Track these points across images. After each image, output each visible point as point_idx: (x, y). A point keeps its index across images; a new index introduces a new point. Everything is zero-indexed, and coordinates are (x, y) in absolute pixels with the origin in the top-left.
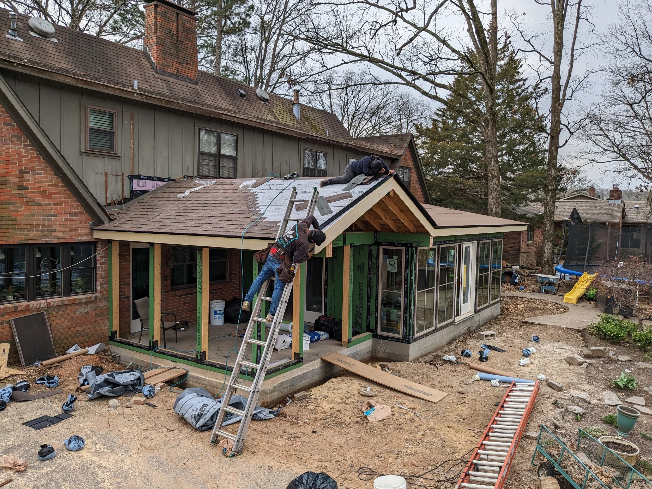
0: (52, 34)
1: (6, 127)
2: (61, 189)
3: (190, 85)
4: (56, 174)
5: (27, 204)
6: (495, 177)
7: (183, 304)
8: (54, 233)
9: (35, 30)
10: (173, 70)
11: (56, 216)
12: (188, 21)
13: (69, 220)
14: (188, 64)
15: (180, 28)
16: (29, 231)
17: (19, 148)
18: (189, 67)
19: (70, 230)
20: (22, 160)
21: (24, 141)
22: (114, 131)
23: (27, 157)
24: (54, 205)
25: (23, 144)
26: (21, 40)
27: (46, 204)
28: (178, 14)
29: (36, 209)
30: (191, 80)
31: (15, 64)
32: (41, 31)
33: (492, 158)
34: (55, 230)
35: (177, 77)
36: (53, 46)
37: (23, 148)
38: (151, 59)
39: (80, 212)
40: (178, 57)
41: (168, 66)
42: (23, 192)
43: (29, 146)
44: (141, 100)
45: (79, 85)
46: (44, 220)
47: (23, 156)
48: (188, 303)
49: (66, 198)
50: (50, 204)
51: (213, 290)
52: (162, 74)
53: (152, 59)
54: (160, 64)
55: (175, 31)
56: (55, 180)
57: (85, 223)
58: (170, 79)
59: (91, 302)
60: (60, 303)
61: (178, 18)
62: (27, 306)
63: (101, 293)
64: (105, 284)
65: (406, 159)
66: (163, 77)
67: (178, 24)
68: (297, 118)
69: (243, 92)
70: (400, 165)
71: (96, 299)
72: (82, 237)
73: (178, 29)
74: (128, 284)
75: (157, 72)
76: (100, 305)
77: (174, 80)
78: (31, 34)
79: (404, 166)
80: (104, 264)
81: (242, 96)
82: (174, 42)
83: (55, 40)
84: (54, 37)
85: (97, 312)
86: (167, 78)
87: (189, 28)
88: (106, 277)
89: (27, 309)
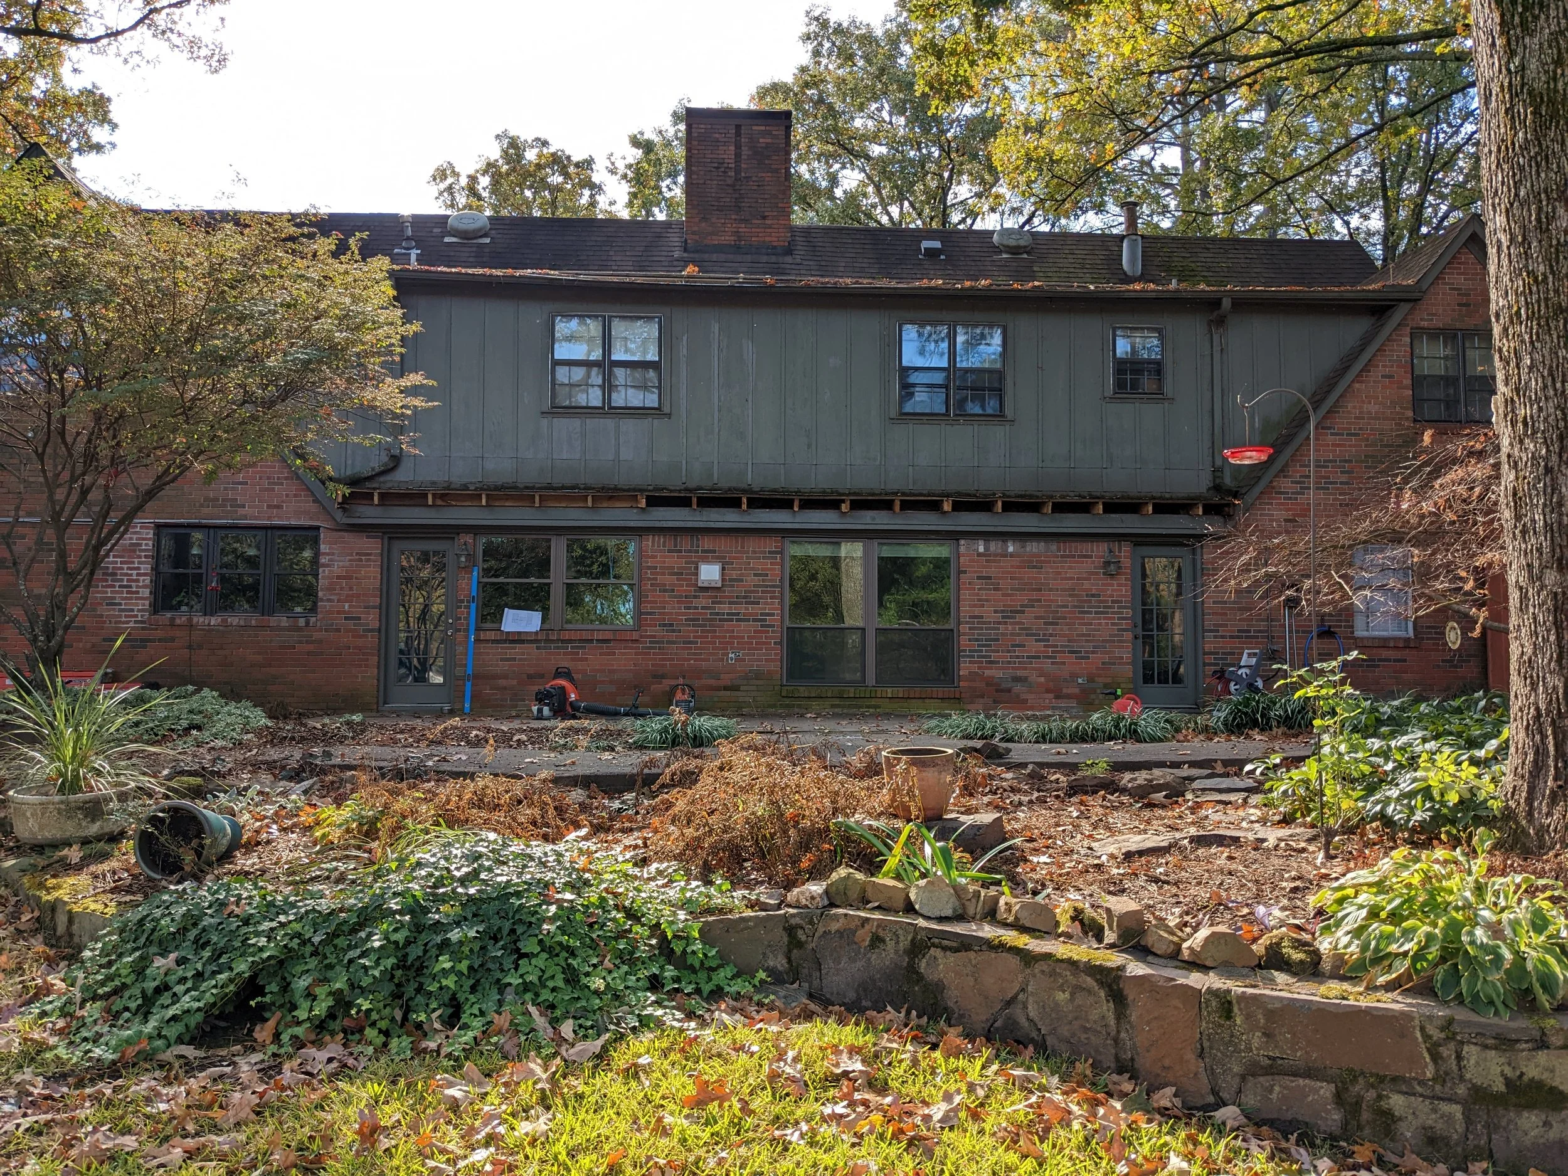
3: (765, 259)
8: (241, 511)
9: (451, 232)
10: (727, 239)
12: (764, 134)
14: (764, 218)
15: (745, 152)
16: (202, 506)
18: (769, 222)
19: (269, 507)
24: (243, 466)
26: (418, 251)
28: (738, 127)
30: (775, 247)
32: (457, 231)
34: (243, 506)
35: (737, 249)
39: (286, 478)
40: (739, 209)
41: (714, 233)
46: (226, 489)
52: (698, 251)
54: (694, 233)
55: (730, 162)
57: (295, 496)
58: (714, 257)
59: (300, 629)
60: (242, 623)
61: (738, 134)
62: (190, 620)
63: (320, 616)
64: (329, 600)
65: (1467, 305)
66: (696, 256)
67: (738, 147)
68: (1129, 273)
69: (937, 244)
70: (1425, 324)
71: (307, 623)
72: (288, 519)
73: (738, 155)
74: (374, 607)
75: (685, 250)
76: (317, 635)
77: (722, 257)
78: (447, 240)
79: (1458, 325)
80: (327, 566)
81: (931, 253)
82: (729, 182)
83: (488, 240)
84: (485, 235)
85: (311, 647)
86: (706, 256)
87: (767, 146)
88: (330, 589)
89: (190, 626)
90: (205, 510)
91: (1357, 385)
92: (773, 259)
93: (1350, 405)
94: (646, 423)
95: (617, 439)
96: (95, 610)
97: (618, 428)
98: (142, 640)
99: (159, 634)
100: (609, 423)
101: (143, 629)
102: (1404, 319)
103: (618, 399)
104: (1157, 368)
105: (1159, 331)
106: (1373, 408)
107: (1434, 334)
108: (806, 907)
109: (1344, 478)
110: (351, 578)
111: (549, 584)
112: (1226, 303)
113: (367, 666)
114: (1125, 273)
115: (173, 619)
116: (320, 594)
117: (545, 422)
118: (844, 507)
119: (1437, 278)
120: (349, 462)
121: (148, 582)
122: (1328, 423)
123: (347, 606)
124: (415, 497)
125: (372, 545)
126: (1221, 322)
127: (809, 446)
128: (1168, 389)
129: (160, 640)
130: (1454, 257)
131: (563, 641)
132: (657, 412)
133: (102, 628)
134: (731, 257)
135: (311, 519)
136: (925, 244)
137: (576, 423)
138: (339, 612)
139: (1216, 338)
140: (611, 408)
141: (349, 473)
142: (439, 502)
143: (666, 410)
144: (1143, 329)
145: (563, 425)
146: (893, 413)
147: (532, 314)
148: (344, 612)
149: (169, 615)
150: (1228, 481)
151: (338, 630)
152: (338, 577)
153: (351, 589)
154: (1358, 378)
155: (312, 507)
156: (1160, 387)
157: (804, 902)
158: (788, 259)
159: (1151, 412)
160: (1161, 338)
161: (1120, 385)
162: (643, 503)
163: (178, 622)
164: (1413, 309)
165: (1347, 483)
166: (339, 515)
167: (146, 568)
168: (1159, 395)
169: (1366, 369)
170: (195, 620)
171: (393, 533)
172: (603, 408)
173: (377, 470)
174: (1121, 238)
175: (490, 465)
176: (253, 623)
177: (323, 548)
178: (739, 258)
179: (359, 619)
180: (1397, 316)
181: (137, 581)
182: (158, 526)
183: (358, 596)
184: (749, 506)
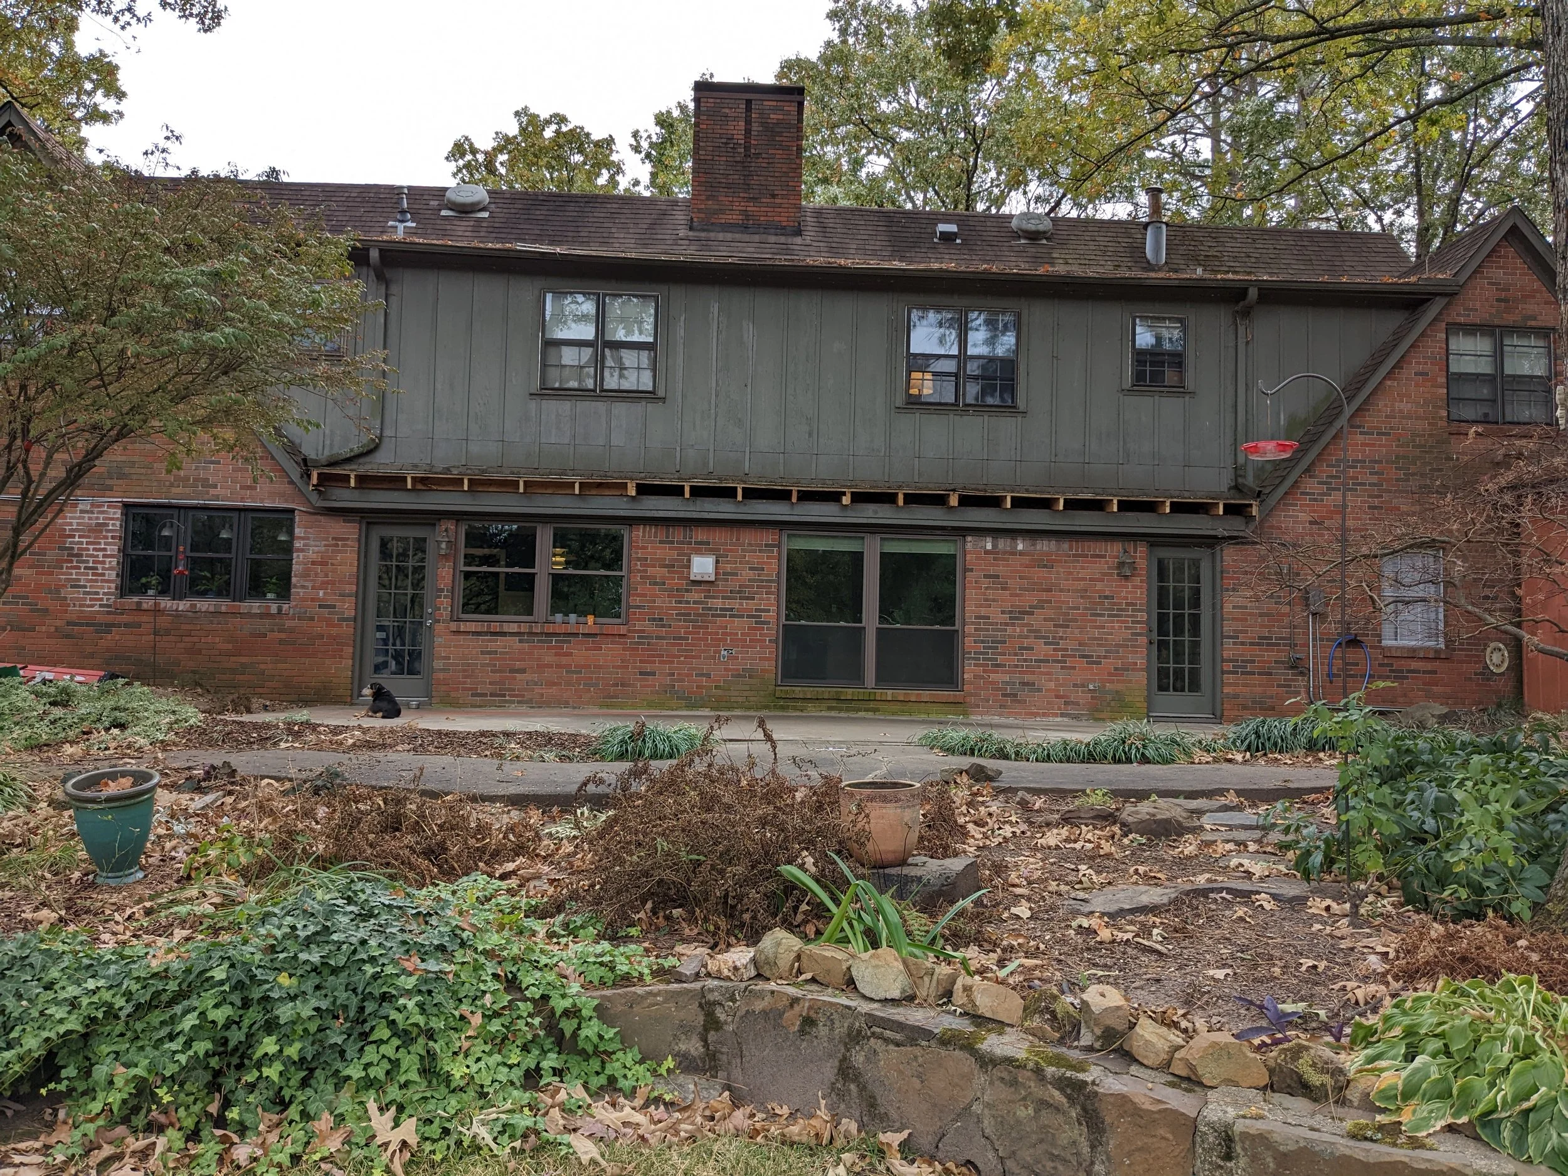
3: (772, 239)
8: (212, 491)
9: (449, 205)
10: (735, 218)
12: (775, 110)
13: (240, 469)
14: (774, 196)
15: (755, 127)
16: (172, 485)
18: (778, 201)
19: (242, 488)
24: (216, 444)
26: (413, 225)
28: (749, 102)
30: (784, 228)
32: (455, 204)
34: (215, 487)
35: (744, 228)
39: (261, 458)
40: (747, 187)
41: (722, 211)
46: (197, 468)
50: (209, 444)
52: (704, 230)
54: (700, 211)
55: (740, 138)
58: (721, 236)
59: (272, 615)
60: (212, 609)
61: (749, 109)
62: (157, 604)
63: (293, 603)
64: (303, 587)
65: (1506, 301)
66: (703, 234)
67: (748, 122)
68: (1153, 262)
69: (953, 228)
70: (1462, 320)
73: (748, 131)
75: (691, 229)
76: (288, 624)
77: (729, 236)
78: (444, 213)
79: (1496, 322)
80: (302, 551)
81: (947, 237)
82: (738, 159)
83: (486, 215)
84: (484, 209)
85: (283, 636)
86: (712, 235)
87: (779, 123)
88: (305, 575)
89: (157, 611)
90: (174, 490)
91: (1389, 383)
92: (783, 239)
93: (1381, 404)
94: (639, 408)
95: (609, 423)
96: (58, 592)
97: (609, 412)
98: (107, 625)
99: (125, 618)
100: (601, 406)
101: (109, 613)
102: (1440, 313)
103: (612, 382)
104: (1177, 360)
105: (1180, 321)
106: (1405, 406)
107: (1471, 329)
108: (728, 979)
109: (1374, 479)
110: (326, 564)
111: (534, 575)
112: (1253, 293)
113: (341, 657)
114: (1148, 262)
115: (139, 604)
116: (294, 580)
117: (533, 405)
118: (846, 500)
119: (1475, 272)
120: (328, 442)
121: (114, 563)
122: (1357, 421)
123: (321, 593)
124: (395, 482)
125: (350, 530)
126: (1246, 313)
127: (810, 435)
128: (1190, 384)
129: (126, 625)
130: (1493, 250)
131: (548, 634)
132: (650, 396)
133: (66, 611)
134: (738, 236)
135: (286, 501)
136: (942, 227)
137: (565, 406)
138: (313, 600)
139: (1241, 329)
140: (602, 390)
141: (327, 453)
142: (419, 486)
143: (661, 393)
144: (1164, 319)
145: (552, 407)
146: (900, 401)
147: (524, 290)
148: (319, 600)
149: (136, 599)
150: (1250, 481)
151: (312, 619)
152: (313, 563)
153: (326, 576)
154: (1390, 375)
155: (288, 489)
156: (1182, 380)
157: (726, 972)
158: (798, 240)
159: (1170, 407)
160: (1184, 330)
161: (1139, 377)
162: (632, 492)
163: (145, 606)
164: (1448, 304)
165: (1374, 485)
166: (314, 498)
167: (112, 549)
168: (1180, 390)
169: (1398, 366)
170: (163, 605)
171: (368, 518)
172: (594, 391)
173: (356, 451)
174: (1146, 226)
175: (474, 448)
176: (224, 609)
177: (298, 531)
178: (746, 237)
179: (334, 607)
180: (1433, 311)
181: (103, 562)
182: (126, 506)
183: (333, 583)
184: (744, 497)
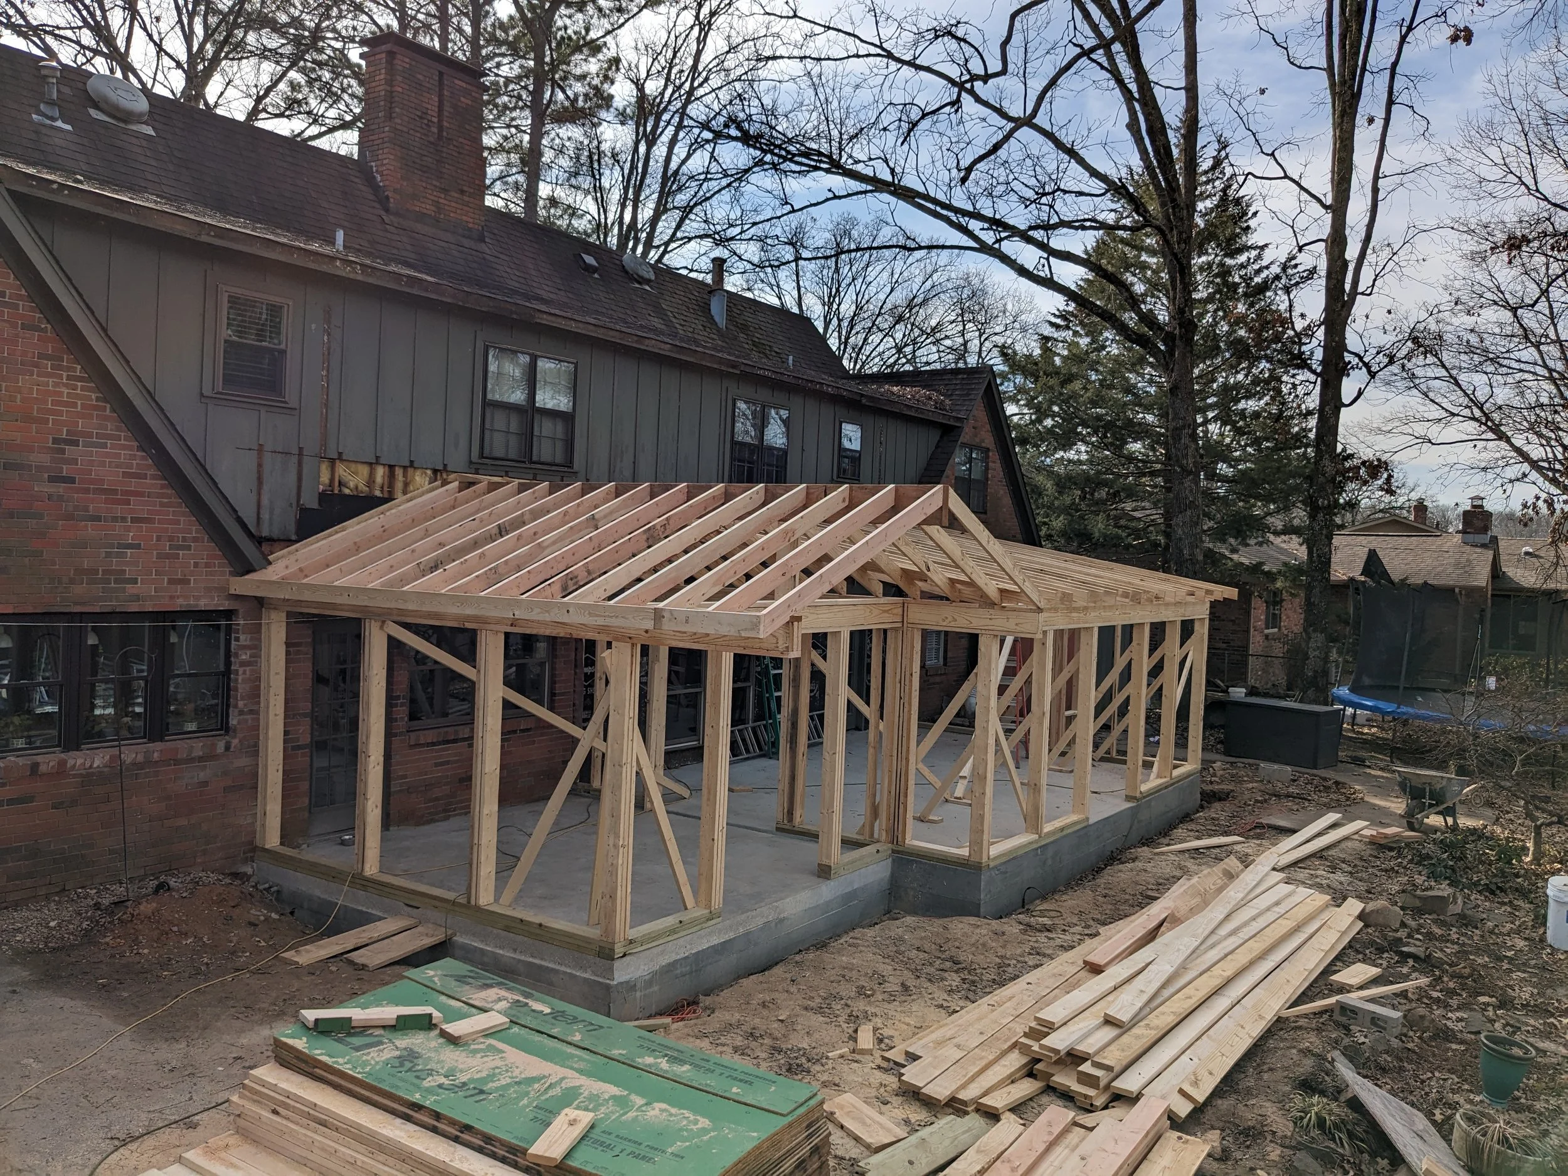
0: (141, 115)
1: (28, 334)
2: (152, 483)
3: (466, 242)
4: (141, 448)
5: (69, 517)
6: (1190, 473)
7: (436, 765)
8: (131, 589)
9: (102, 105)
11: (138, 546)
12: (464, 92)
13: (168, 556)
14: (462, 192)
15: (447, 107)
16: (72, 581)
17: (56, 385)
18: (466, 199)
19: (170, 581)
20: (60, 413)
21: (68, 369)
22: (283, 346)
23: (75, 405)
24: (134, 520)
25: (65, 374)
26: (69, 127)
27: (115, 519)
28: (441, 74)
29: (90, 530)
30: (470, 229)
31: (55, 186)
32: (117, 108)
33: (1184, 427)
34: (134, 581)
35: (435, 222)
36: (144, 143)
37: (66, 386)
38: (374, 178)
39: (195, 540)
40: (439, 176)
41: (415, 197)
42: (60, 488)
43: (81, 379)
44: (352, 276)
45: (204, 238)
46: (108, 555)
47: (67, 404)
48: (448, 763)
49: (162, 505)
50: (124, 519)
51: (509, 732)
52: (400, 216)
53: (379, 178)
54: (396, 191)
55: (433, 113)
56: (139, 461)
57: (207, 565)
58: (419, 228)
59: (215, 757)
60: (140, 758)
61: (441, 83)
62: (62, 764)
63: (241, 735)
64: (251, 712)
65: (976, 428)
66: (401, 221)
67: (441, 96)
69: (593, 261)
71: (227, 748)
72: (197, 598)
73: (441, 110)
74: (305, 715)
75: (387, 210)
76: (237, 763)
77: (426, 230)
78: (93, 113)
79: (972, 442)
81: (589, 269)
82: (432, 139)
83: (149, 130)
84: (146, 122)
86: (411, 225)
87: (467, 108)
88: (252, 696)
89: (61, 771)
90: (77, 589)
92: (472, 244)
99: (9, 791)
102: (960, 437)
107: (963, 447)
113: (296, 796)
115: (34, 766)
125: (302, 633)
128: (862, 477)
132: (567, 470)
134: (433, 231)
140: (531, 462)
143: (576, 467)
156: (858, 474)
158: (485, 248)
163: (43, 768)
170: (71, 763)
172: (524, 461)
176: (156, 756)
177: (243, 638)
178: (440, 234)
